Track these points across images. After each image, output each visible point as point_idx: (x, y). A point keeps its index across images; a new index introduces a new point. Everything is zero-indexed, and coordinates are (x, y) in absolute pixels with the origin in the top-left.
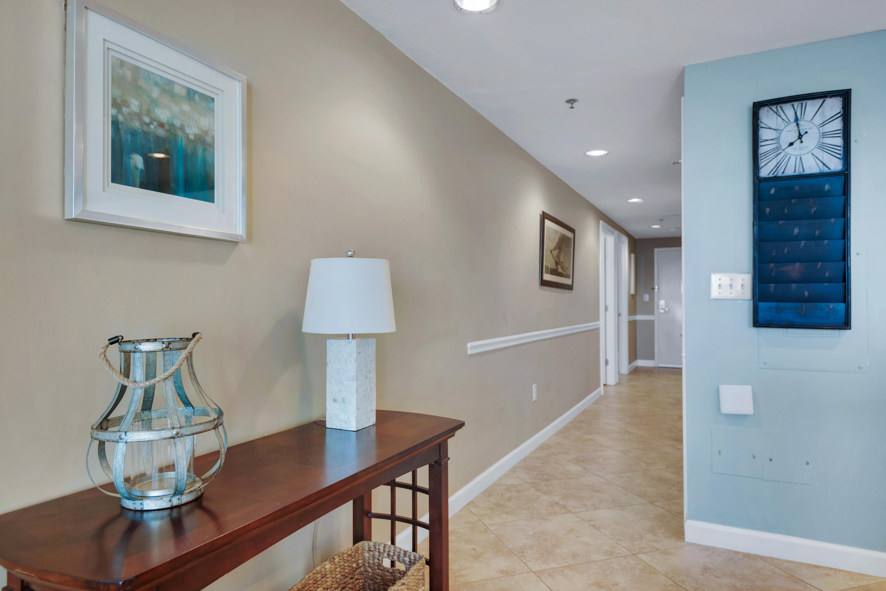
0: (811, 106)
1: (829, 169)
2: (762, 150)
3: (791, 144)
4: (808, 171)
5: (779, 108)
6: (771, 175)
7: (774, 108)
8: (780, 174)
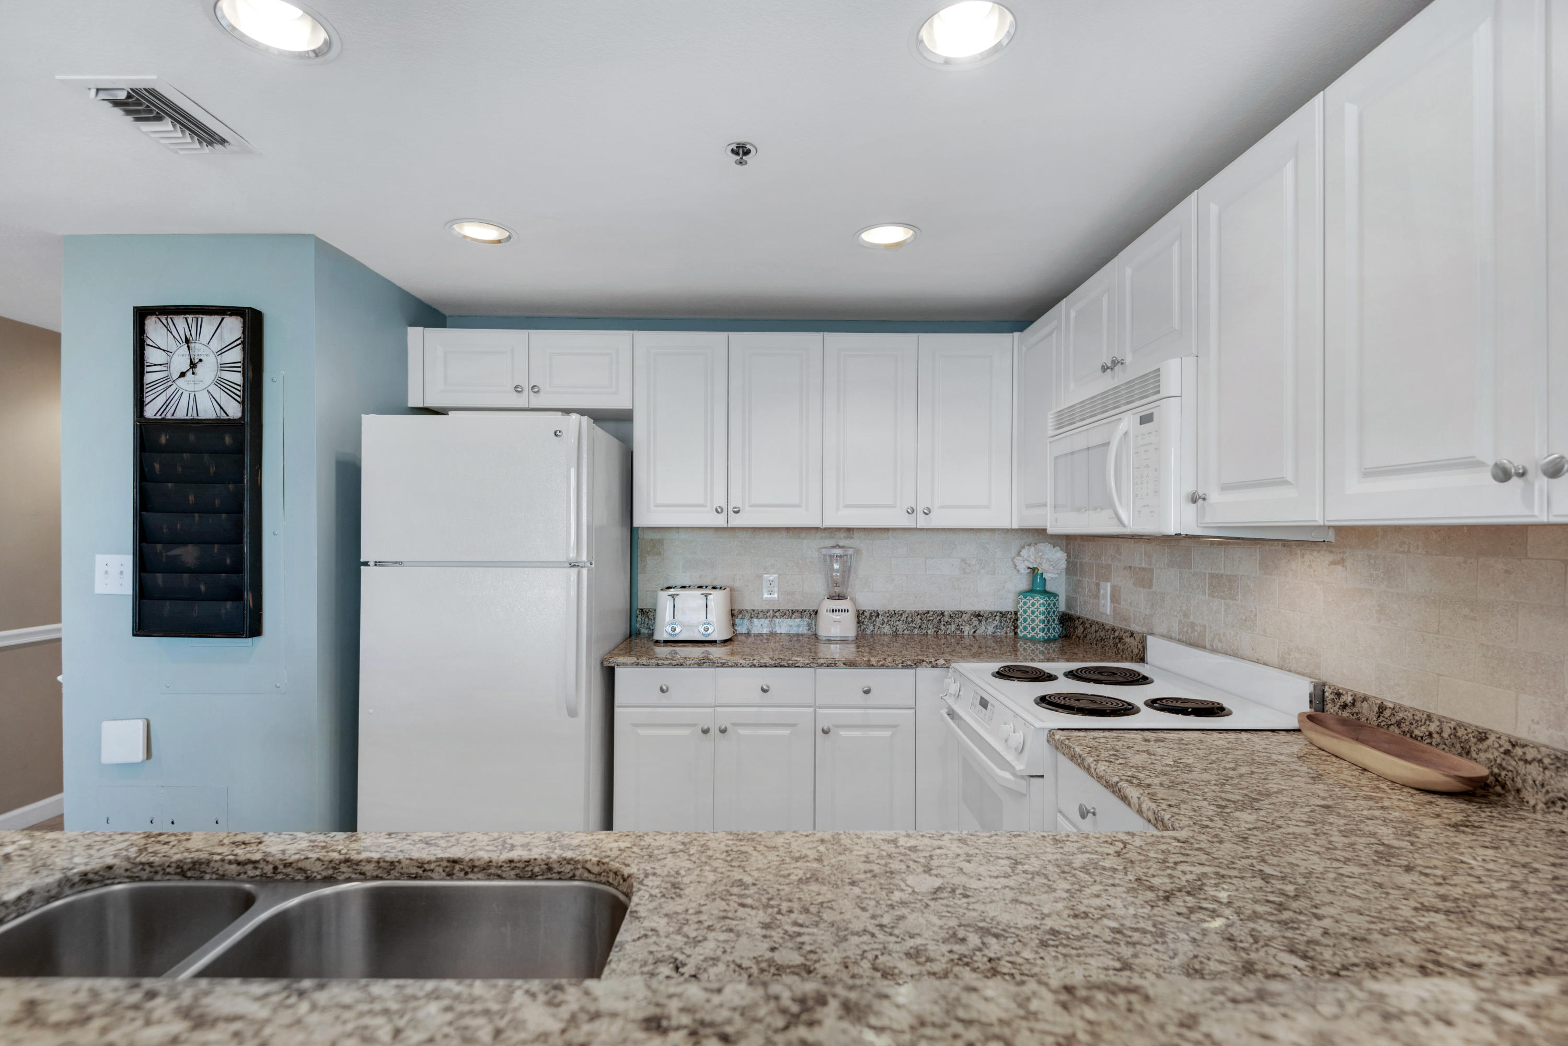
0: (209, 323)
1: (227, 415)
2: (148, 378)
3: (183, 375)
4: (202, 416)
5: (169, 320)
6: (158, 417)
7: (163, 318)
8: (169, 416)
